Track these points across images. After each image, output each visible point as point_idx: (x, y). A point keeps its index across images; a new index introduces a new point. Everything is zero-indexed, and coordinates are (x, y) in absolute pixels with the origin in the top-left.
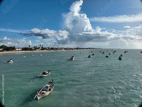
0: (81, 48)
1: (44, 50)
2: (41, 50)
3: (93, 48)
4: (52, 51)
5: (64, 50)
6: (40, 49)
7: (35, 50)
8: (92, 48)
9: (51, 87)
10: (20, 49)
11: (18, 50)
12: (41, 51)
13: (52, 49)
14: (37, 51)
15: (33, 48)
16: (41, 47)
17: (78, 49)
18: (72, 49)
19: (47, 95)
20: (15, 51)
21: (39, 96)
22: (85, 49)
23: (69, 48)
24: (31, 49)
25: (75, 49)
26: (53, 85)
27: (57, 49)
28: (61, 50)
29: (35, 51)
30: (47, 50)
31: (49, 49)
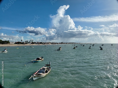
0: (65, 43)
1: (34, 44)
2: (32, 43)
3: (75, 43)
4: (41, 44)
5: (50, 44)
6: (30, 43)
7: (26, 43)
8: (73, 43)
9: (48, 69)
10: (13, 43)
11: (12, 44)
12: (32, 45)
13: (41, 43)
14: (28, 45)
15: (25, 43)
16: (31, 42)
17: (62, 43)
18: (57, 43)
19: (43, 76)
20: (9, 44)
21: (35, 77)
22: (69, 43)
23: (54, 43)
24: (23, 43)
25: (59, 43)
26: (50, 68)
27: (44, 43)
28: (48, 44)
29: (26, 45)
30: (36, 44)
31: (38, 43)
